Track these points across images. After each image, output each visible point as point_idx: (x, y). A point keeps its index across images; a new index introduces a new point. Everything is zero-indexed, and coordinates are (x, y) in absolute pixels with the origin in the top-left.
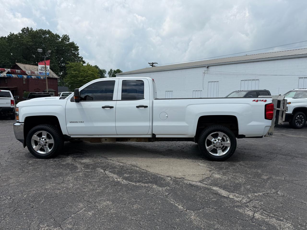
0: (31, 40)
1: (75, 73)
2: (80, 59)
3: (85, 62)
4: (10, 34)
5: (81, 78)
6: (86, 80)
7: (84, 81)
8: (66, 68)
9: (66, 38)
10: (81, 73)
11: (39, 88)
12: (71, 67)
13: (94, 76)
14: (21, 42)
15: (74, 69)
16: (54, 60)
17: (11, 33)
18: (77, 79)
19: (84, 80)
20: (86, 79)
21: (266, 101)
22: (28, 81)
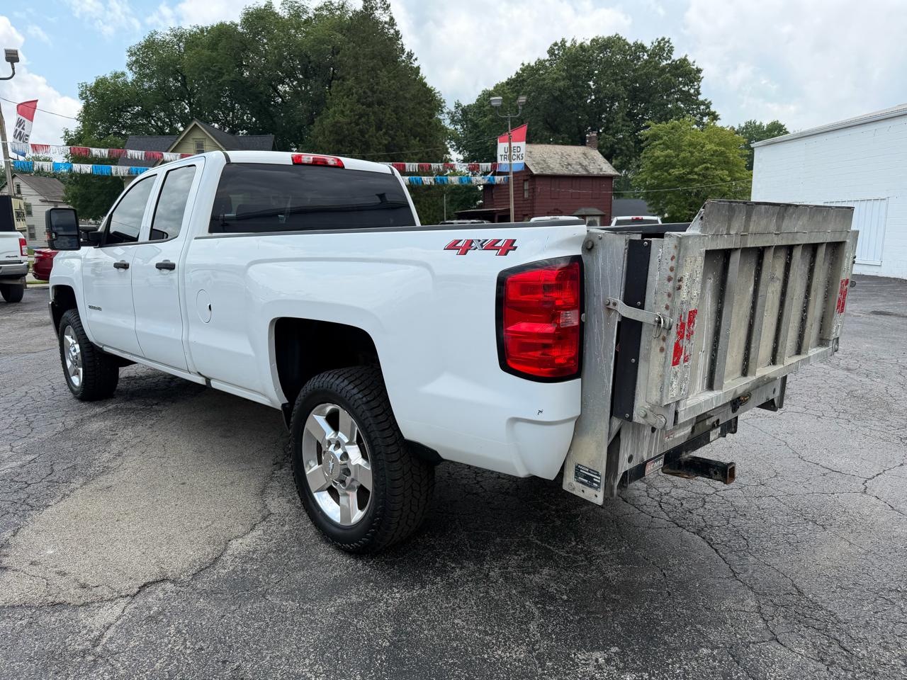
0: (564, 74)
1: (667, 156)
2: (702, 107)
3: (718, 116)
4: (522, 66)
5: (681, 169)
6: (696, 174)
7: (691, 177)
8: (642, 142)
9: (662, 49)
10: (682, 155)
11: (560, 208)
12: (655, 137)
13: (726, 157)
14: (541, 83)
15: (663, 143)
16: (619, 123)
17: (523, 64)
18: (670, 174)
19: (689, 173)
20: (696, 170)
21: (510, 246)
22: (533, 189)
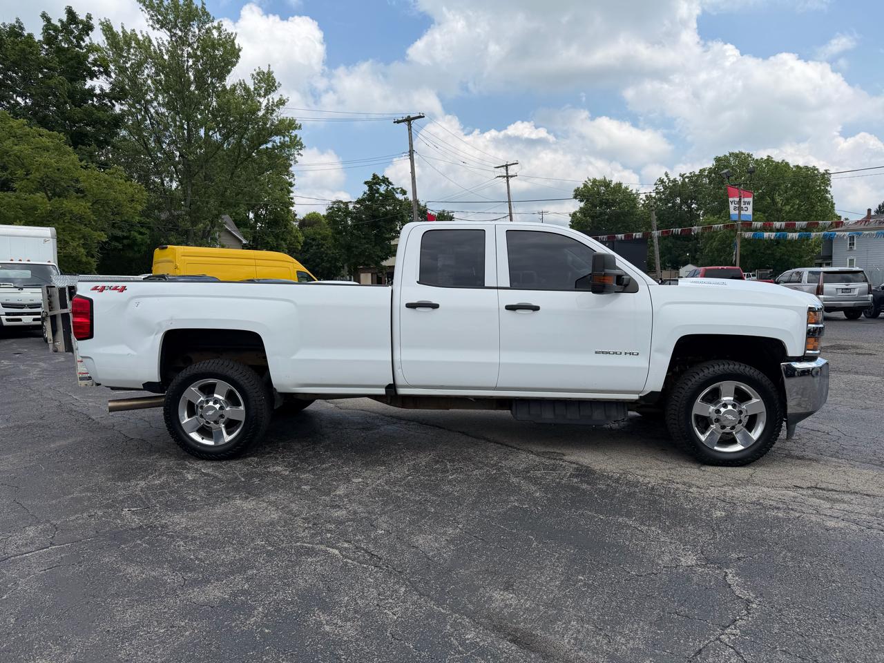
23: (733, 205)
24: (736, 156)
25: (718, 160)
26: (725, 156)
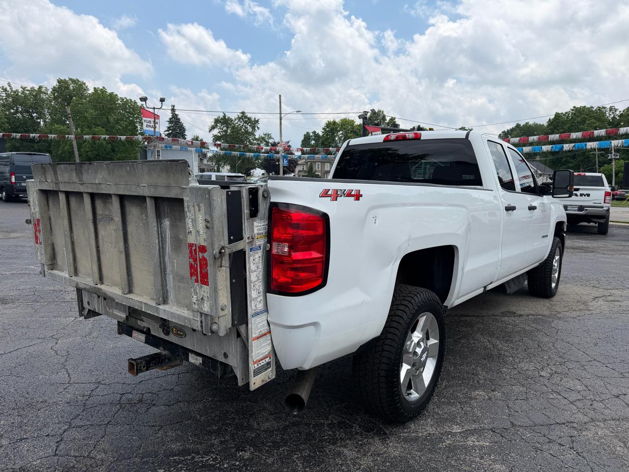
23: (146, 123)
24: (73, 81)
25: (59, 81)
26: (65, 79)
